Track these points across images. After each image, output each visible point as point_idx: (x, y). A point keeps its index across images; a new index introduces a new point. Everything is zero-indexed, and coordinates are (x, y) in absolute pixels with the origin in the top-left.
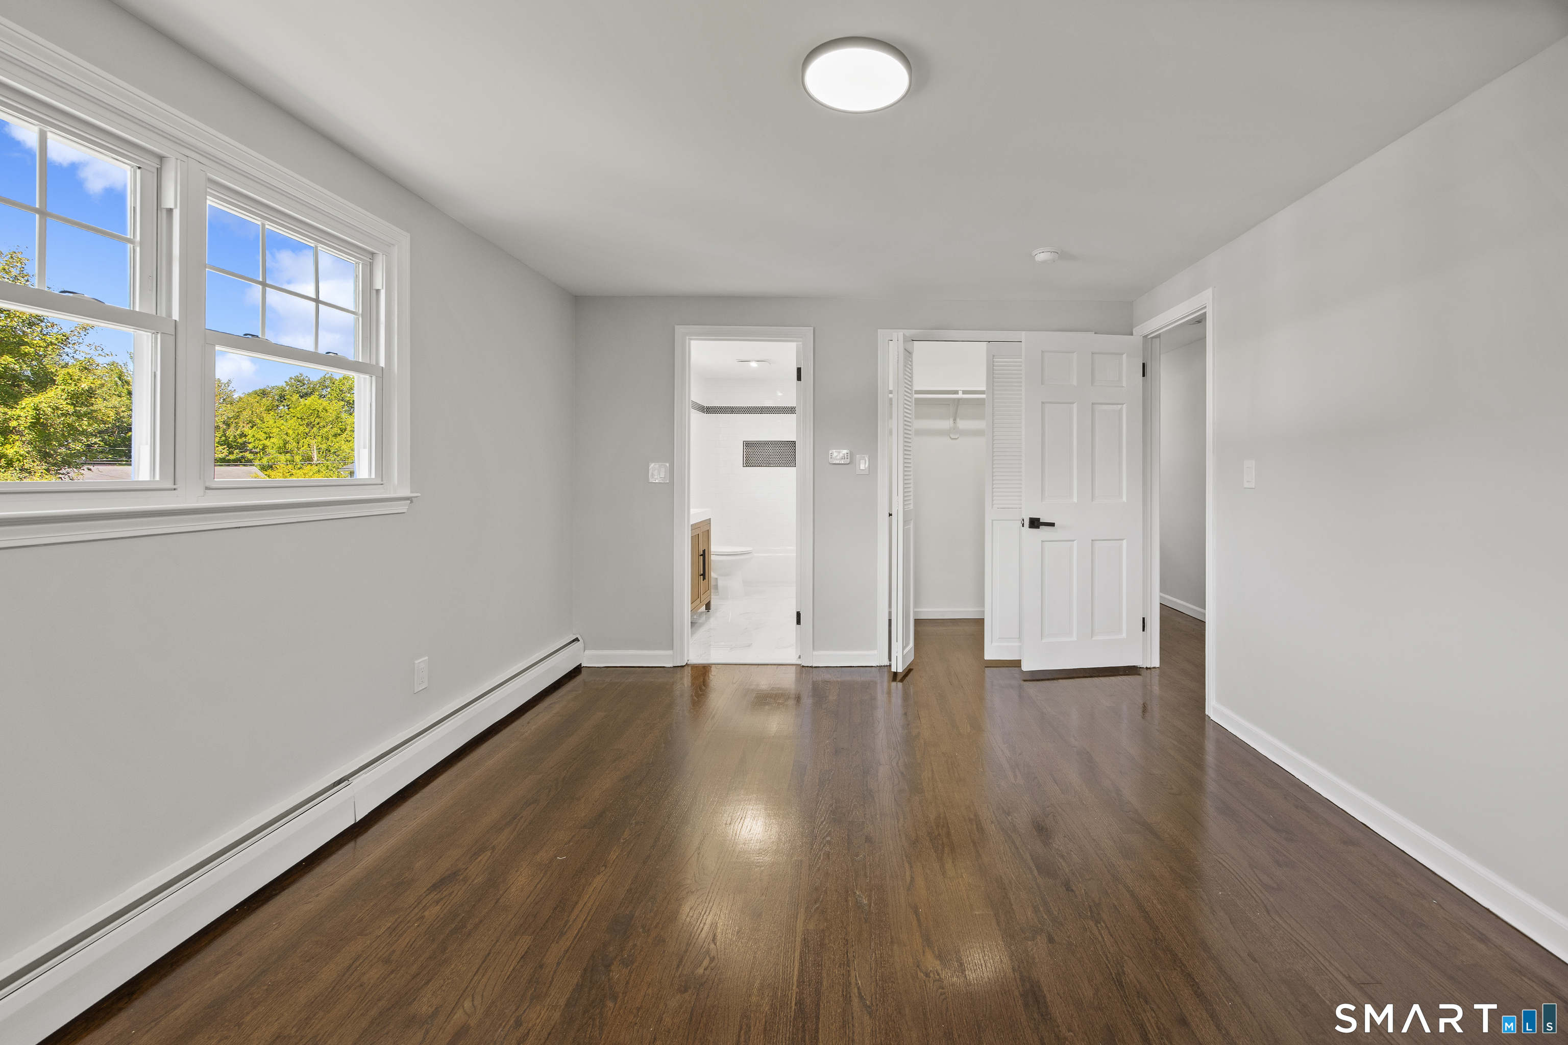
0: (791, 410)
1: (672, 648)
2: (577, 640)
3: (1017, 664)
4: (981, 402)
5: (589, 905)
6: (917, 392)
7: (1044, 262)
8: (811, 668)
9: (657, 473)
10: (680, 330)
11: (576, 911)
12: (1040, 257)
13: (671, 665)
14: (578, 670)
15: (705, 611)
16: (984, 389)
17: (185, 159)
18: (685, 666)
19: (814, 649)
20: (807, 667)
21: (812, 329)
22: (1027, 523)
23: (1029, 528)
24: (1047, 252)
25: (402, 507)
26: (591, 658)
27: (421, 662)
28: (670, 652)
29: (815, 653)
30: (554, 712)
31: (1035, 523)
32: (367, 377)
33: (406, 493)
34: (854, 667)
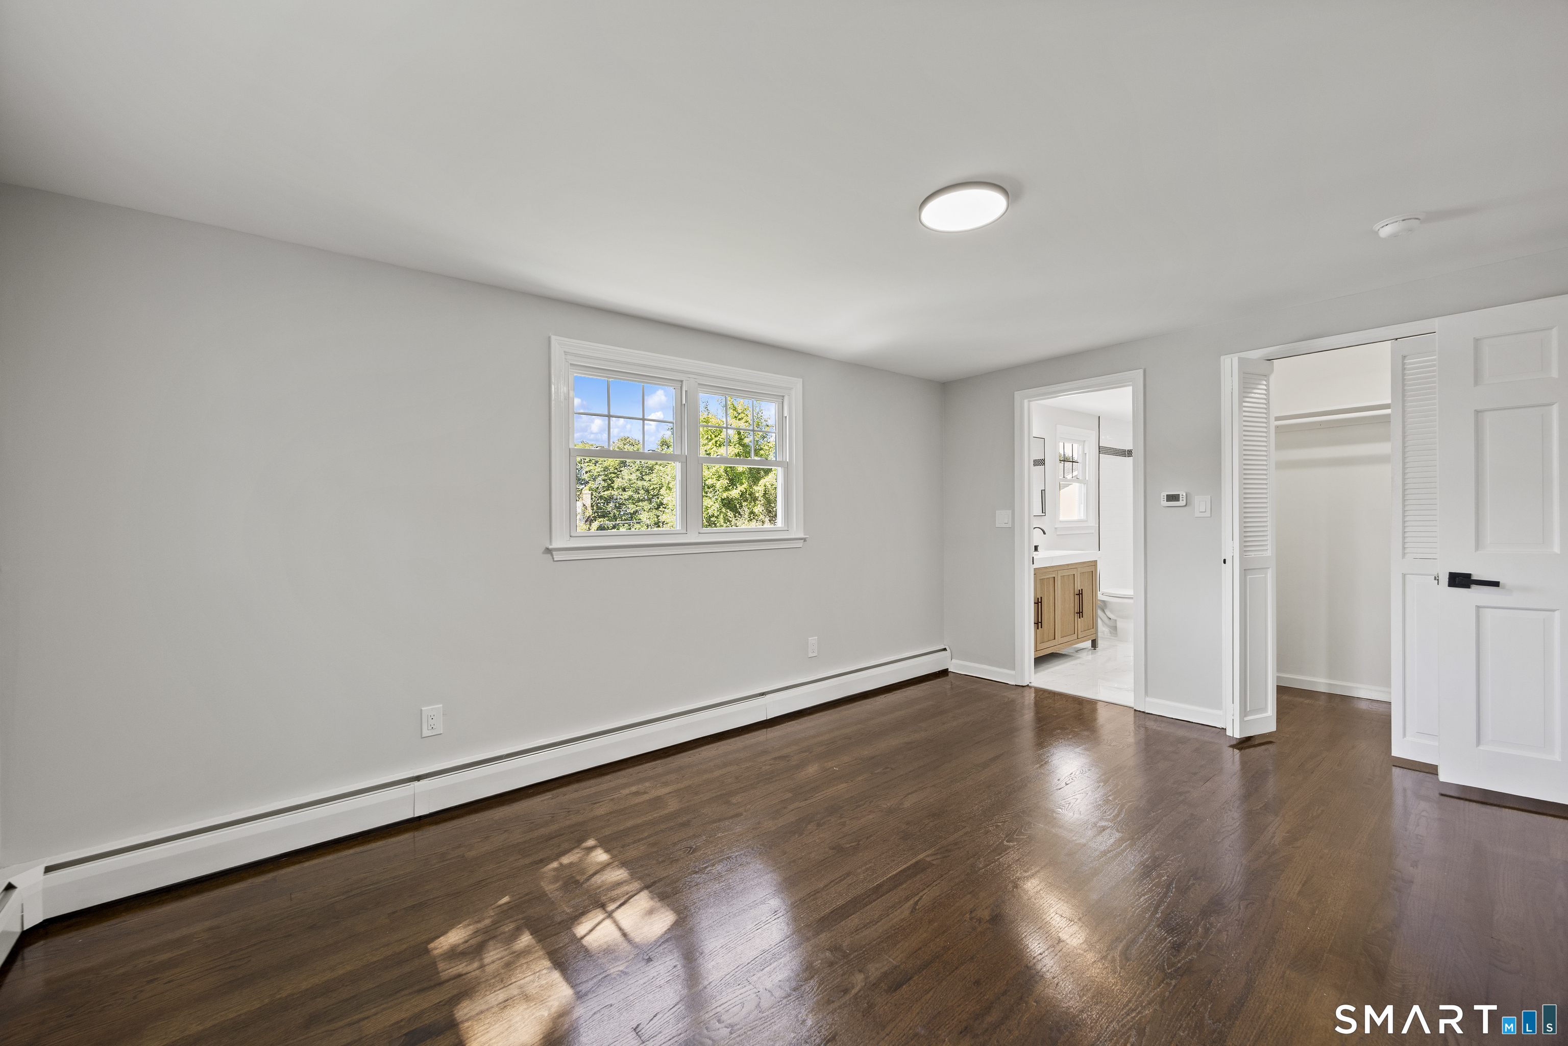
0: (1129, 453)
1: (1015, 670)
2: (945, 649)
3: (1431, 770)
4: (1386, 419)
5: (828, 794)
6: (1277, 419)
7: (1395, 236)
8: (1143, 714)
9: (1002, 518)
10: (1017, 395)
11: (819, 794)
12: (1385, 232)
13: (1013, 683)
14: (944, 673)
15: (1091, 648)
16: (1389, 401)
17: (688, 379)
18: (1025, 686)
19: (1146, 693)
20: (1139, 711)
21: (1141, 371)
22: (1445, 579)
23: (1449, 586)
24: (1393, 223)
25: (800, 544)
26: (956, 666)
27: (813, 640)
28: (1012, 672)
29: (1147, 699)
30: (905, 695)
31: (1459, 580)
32: (780, 468)
33: (802, 535)
34: (1192, 722)
